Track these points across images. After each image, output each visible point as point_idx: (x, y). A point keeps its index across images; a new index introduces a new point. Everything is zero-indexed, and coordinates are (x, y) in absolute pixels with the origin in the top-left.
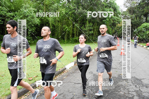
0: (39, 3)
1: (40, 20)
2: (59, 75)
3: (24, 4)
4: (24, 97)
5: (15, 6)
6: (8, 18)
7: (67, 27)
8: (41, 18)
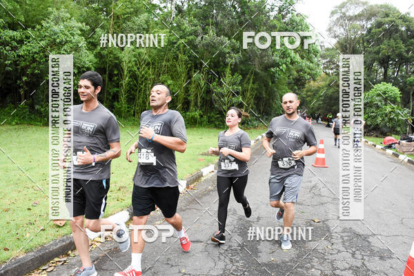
0: (96, 10)
1: (96, 56)
3: (55, 9)
5: (26, 13)
6: (5, 44)
7: (170, 82)
8: (99, 53)
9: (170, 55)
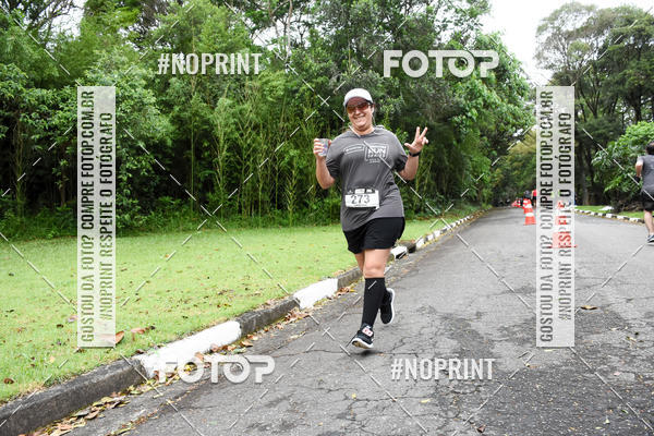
1: (172, 122)
2: (262, 332)
3: (104, 51)
4: (67, 426)
6: (29, 109)
7: (293, 152)
8: (178, 116)
9: (290, 110)
